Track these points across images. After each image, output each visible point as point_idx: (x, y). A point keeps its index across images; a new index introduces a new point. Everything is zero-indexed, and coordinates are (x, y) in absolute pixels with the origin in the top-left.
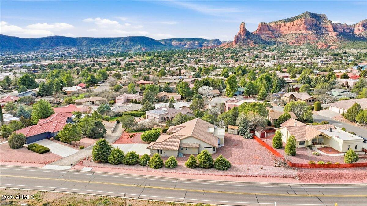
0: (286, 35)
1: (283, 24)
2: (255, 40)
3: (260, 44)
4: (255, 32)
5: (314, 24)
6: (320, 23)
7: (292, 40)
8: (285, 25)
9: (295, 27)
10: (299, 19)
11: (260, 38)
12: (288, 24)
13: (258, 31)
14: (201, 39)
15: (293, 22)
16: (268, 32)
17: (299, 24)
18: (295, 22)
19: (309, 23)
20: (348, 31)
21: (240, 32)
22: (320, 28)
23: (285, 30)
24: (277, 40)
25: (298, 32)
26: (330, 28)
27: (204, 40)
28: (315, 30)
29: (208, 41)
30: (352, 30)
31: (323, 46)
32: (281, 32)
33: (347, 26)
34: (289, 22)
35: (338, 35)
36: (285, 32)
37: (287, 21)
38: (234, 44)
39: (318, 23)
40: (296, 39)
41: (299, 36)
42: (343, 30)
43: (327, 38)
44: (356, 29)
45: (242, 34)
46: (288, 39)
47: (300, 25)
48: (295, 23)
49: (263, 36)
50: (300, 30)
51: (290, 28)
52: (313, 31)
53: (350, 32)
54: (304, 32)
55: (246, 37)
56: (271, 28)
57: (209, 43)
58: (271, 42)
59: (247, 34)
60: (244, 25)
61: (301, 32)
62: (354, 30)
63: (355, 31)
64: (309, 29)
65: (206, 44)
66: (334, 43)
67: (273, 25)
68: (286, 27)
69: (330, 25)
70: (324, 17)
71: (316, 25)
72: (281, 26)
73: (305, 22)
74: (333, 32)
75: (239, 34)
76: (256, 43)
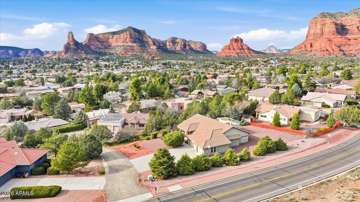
0: (115, 47)
1: (111, 37)
2: (85, 51)
3: (92, 55)
4: (85, 43)
5: (137, 37)
6: (142, 38)
7: (121, 52)
8: (113, 37)
9: (122, 40)
10: (125, 33)
11: (90, 49)
12: (115, 36)
13: (87, 42)
14: (16, 48)
15: (119, 35)
16: (98, 43)
17: (125, 37)
18: (122, 35)
19: (133, 36)
20: (162, 45)
21: (69, 42)
22: (143, 42)
23: (113, 41)
24: (107, 51)
25: (125, 44)
26: (151, 43)
27: (21, 50)
28: (139, 43)
29: (27, 51)
30: (165, 45)
31: (149, 57)
32: (109, 43)
33: (161, 41)
34: (115, 34)
35: (157, 48)
36: (113, 44)
37: (114, 33)
38: (63, 54)
39: (141, 37)
40: (125, 50)
41: (127, 48)
42: (159, 45)
43: (149, 50)
44: (167, 44)
45: (71, 43)
46: (117, 51)
47: (127, 38)
48: (122, 37)
49: (93, 47)
50: (127, 43)
51: (118, 40)
52: (138, 44)
53: (164, 46)
54: (130, 44)
55: (75, 47)
56: (99, 39)
57: (28, 53)
58: (102, 53)
59: (76, 43)
60: (73, 35)
61: (127, 44)
62: (166, 44)
63: (167, 46)
64: (134, 42)
65: (23, 53)
66: (156, 55)
67: (101, 36)
68: (114, 39)
69: (150, 40)
70: (144, 33)
71: (139, 39)
72: (109, 38)
73: (130, 36)
74: (153, 46)
75: (68, 44)
76: (87, 53)
